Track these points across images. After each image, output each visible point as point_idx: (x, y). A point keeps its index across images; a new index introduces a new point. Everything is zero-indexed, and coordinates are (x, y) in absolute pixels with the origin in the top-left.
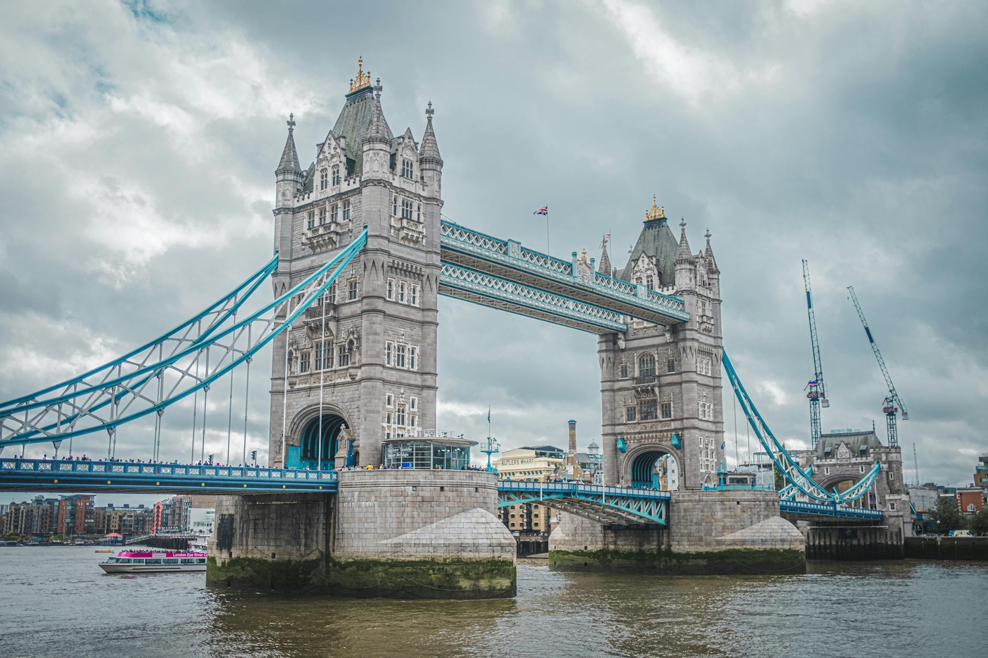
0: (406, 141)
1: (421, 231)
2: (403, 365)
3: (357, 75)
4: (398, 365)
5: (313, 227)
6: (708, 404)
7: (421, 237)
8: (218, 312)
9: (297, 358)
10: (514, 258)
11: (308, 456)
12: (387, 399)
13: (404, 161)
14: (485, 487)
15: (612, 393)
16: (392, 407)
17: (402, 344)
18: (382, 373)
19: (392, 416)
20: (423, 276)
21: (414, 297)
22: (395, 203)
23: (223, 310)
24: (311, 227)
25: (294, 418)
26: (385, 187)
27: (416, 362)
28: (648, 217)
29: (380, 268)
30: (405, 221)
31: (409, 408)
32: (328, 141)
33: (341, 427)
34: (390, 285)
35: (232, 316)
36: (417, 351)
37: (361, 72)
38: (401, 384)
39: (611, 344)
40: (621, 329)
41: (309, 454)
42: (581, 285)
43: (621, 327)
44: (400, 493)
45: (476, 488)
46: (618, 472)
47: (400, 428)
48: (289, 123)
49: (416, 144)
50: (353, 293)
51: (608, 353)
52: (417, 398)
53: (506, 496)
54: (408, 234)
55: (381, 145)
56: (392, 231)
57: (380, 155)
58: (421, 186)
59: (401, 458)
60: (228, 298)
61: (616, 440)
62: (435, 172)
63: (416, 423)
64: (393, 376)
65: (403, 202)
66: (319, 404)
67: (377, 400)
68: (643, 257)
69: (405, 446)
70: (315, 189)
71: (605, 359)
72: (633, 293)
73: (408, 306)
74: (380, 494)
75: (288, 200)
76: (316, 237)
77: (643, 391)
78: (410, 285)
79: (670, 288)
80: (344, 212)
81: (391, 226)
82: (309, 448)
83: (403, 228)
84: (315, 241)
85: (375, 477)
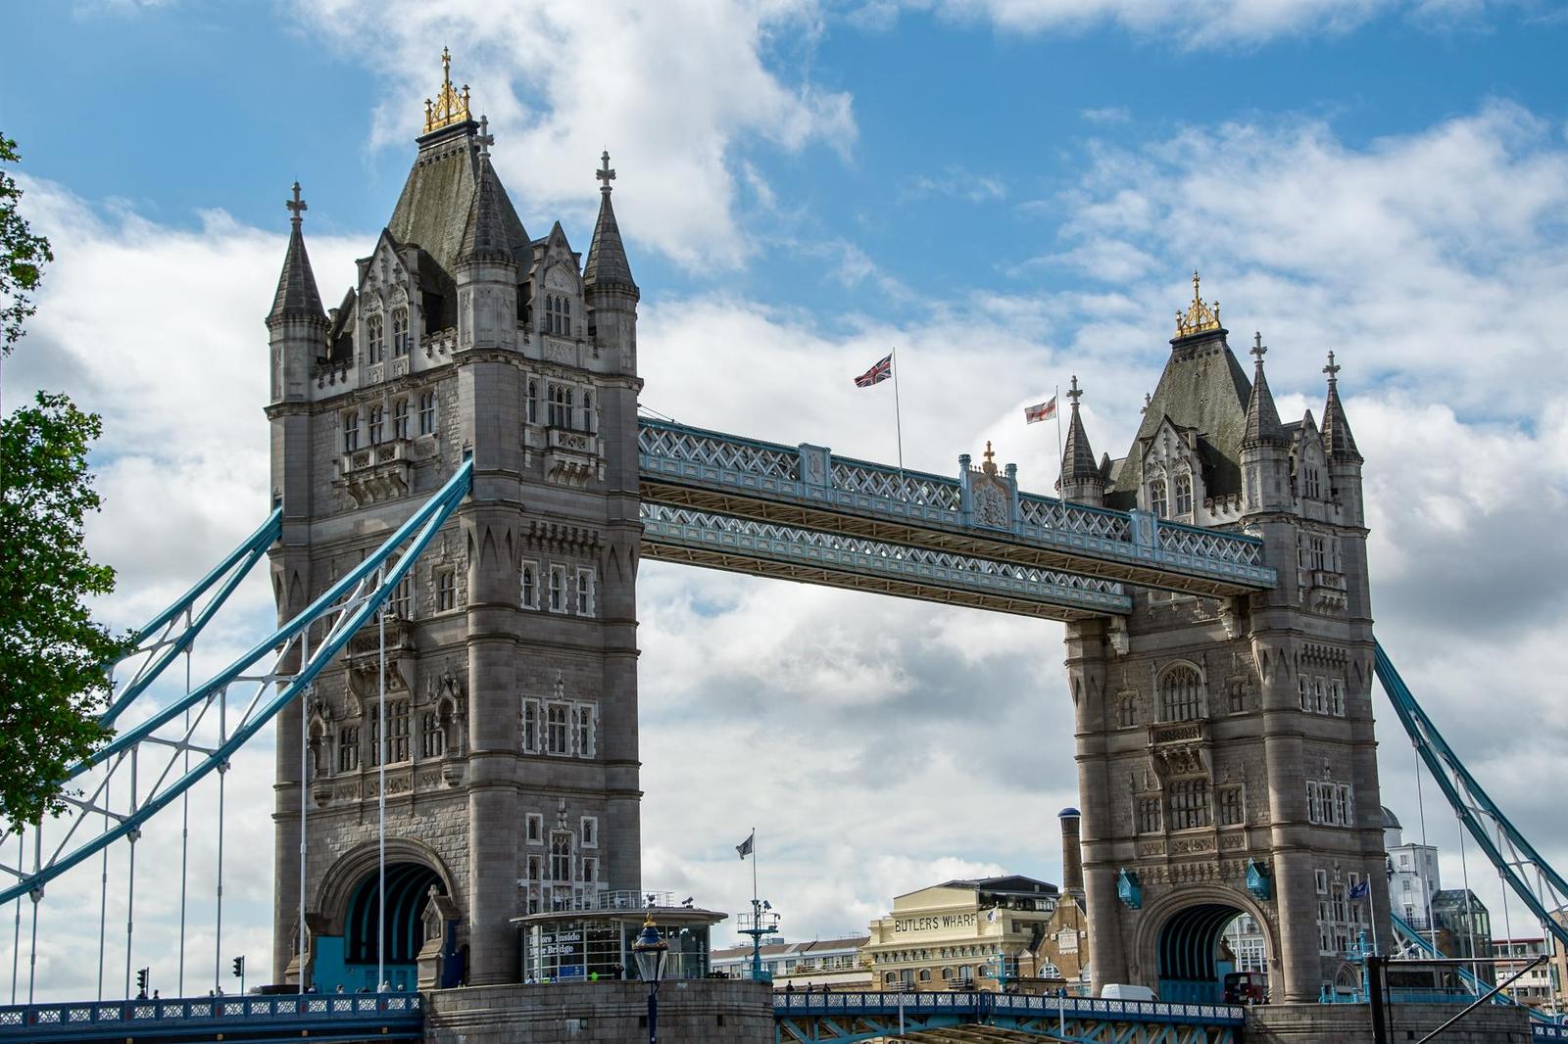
0: (553, 252)
1: (593, 451)
2: (562, 750)
3: (441, 91)
4: (552, 748)
5: (356, 450)
6: (1336, 788)
7: (593, 464)
8: (151, 648)
9: (330, 738)
10: (814, 486)
11: (360, 954)
12: (528, 825)
13: (549, 297)
14: (739, 1013)
15: (1103, 763)
16: (541, 843)
17: (558, 702)
18: (514, 771)
19: (542, 863)
20: (601, 548)
21: (584, 598)
22: (533, 395)
23: (161, 643)
24: (351, 449)
25: (328, 875)
26: (508, 362)
27: (592, 739)
28: (1181, 328)
29: (503, 543)
30: (555, 434)
31: (579, 842)
32: (381, 255)
33: (429, 893)
34: (528, 575)
35: (183, 655)
36: (594, 714)
37: (448, 83)
38: (559, 788)
39: (1097, 643)
40: (1116, 607)
41: (363, 952)
42: (983, 530)
43: (1116, 602)
44: (554, 1034)
45: (720, 1017)
46: (1125, 957)
47: (560, 888)
48: (290, 204)
49: (577, 256)
50: (447, 595)
51: (1090, 667)
52: (595, 819)
53: (816, 1027)
54: (564, 462)
55: (494, 270)
56: (528, 457)
57: (494, 294)
58: (591, 349)
59: (558, 956)
60: (172, 615)
61: (1117, 878)
62: (621, 315)
63: (596, 874)
64: (542, 771)
65: (551, 389)
66: (378, 842)
67: (506, 831)
68: (1166, 431)
69: (565, 930)
70: (356, 360)
71: (1082, 680)
72: (1120, 533)
73: (572, 617)
74: (511, 1038)
75: (298, 384)
76: (362, 471)
77: (1173, 757)
78: (572, 572)
79: (1231, 506)
80: (423, 415)
81: (524, 447)
82: (364, 938)
83: (551, 449)
84: (361, 481)
85: (501, 1001)
